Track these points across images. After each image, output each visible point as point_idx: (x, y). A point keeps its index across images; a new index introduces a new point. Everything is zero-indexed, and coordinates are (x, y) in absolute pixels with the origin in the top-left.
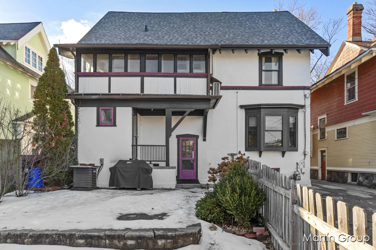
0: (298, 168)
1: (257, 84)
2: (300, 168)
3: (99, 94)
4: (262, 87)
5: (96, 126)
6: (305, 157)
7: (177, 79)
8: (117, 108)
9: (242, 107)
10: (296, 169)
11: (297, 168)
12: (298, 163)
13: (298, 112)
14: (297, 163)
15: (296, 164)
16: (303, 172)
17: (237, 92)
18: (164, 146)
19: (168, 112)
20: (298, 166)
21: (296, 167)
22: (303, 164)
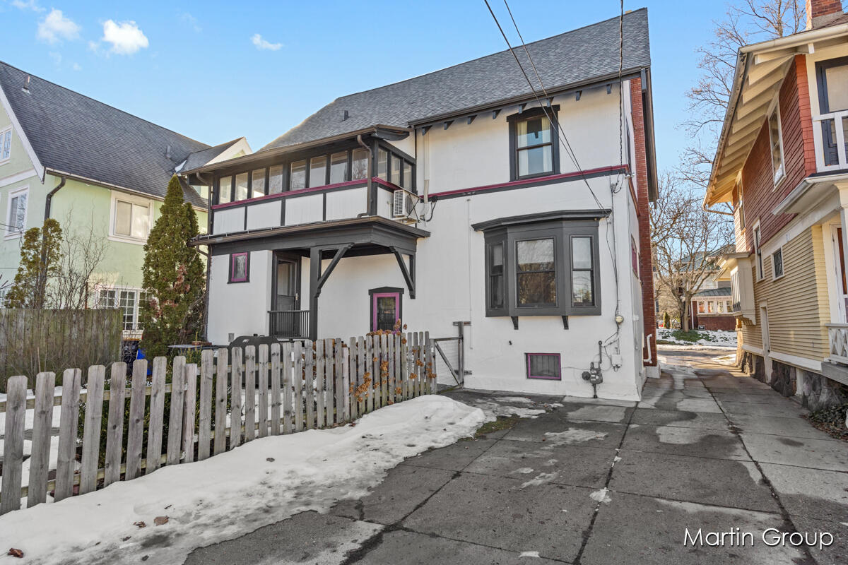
0: (602, 354)
1: (506, 179)
2: (609, 354)
3: (224, 235)
4: (517, 182)
5: (228, 283)
6: (618, 328)
7: (327, 194)
8: (252, 253)
9: (476, 227)
10: (599, 356)
11: (600, 354)
12: (603, 341)
13: (598, 226)
14: (600, 343)
15: (598, 346)
16: (614, 363)
17: (468, 200)
18: (307, 311)
19: (315, 252)
20: (603, 350)
21: (598, 352)
22: (615, 345)
